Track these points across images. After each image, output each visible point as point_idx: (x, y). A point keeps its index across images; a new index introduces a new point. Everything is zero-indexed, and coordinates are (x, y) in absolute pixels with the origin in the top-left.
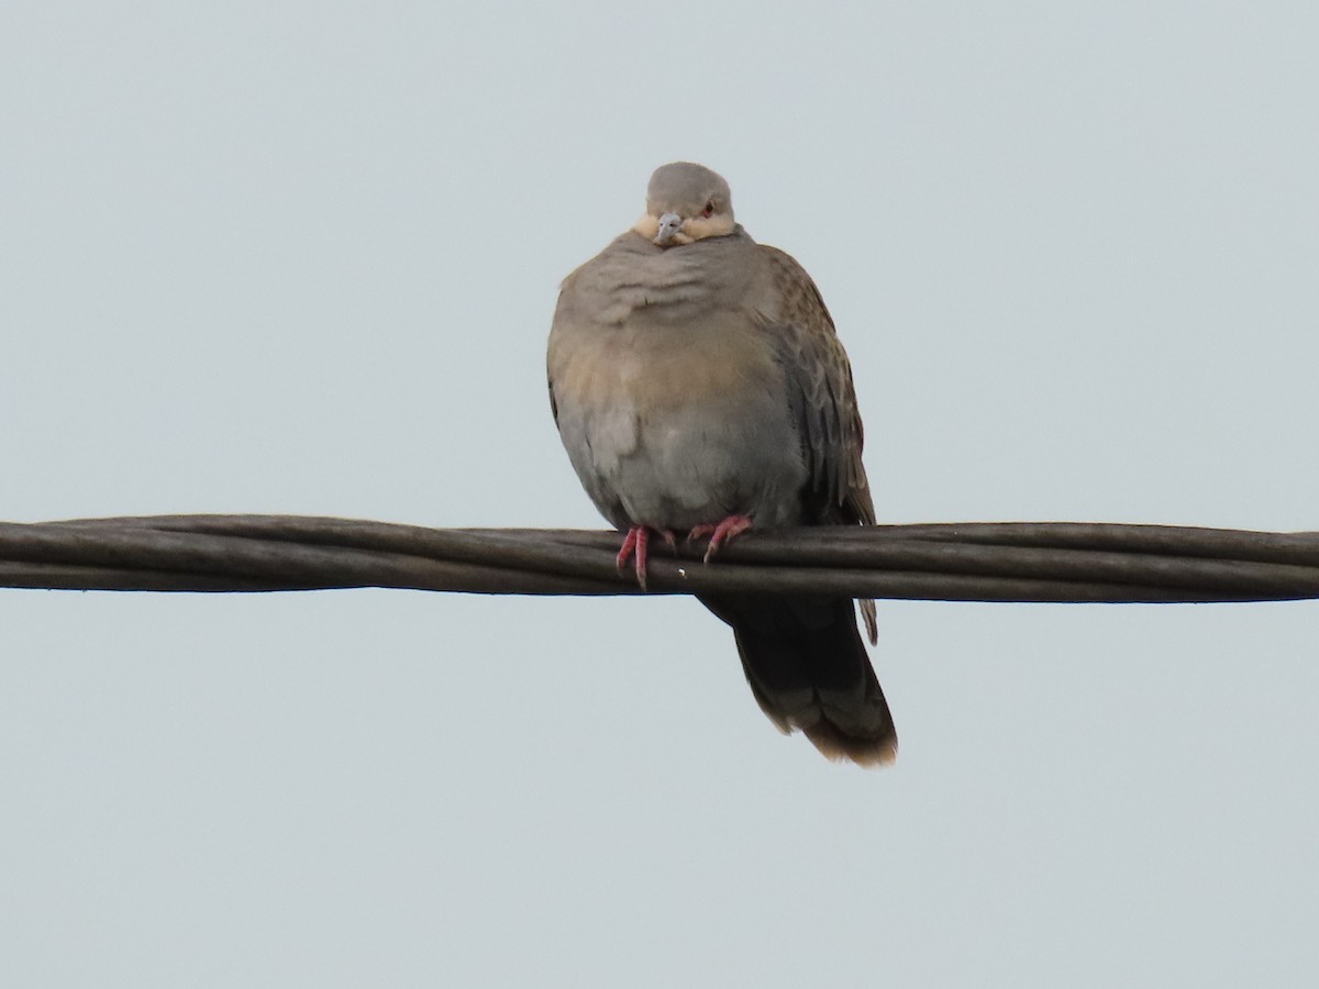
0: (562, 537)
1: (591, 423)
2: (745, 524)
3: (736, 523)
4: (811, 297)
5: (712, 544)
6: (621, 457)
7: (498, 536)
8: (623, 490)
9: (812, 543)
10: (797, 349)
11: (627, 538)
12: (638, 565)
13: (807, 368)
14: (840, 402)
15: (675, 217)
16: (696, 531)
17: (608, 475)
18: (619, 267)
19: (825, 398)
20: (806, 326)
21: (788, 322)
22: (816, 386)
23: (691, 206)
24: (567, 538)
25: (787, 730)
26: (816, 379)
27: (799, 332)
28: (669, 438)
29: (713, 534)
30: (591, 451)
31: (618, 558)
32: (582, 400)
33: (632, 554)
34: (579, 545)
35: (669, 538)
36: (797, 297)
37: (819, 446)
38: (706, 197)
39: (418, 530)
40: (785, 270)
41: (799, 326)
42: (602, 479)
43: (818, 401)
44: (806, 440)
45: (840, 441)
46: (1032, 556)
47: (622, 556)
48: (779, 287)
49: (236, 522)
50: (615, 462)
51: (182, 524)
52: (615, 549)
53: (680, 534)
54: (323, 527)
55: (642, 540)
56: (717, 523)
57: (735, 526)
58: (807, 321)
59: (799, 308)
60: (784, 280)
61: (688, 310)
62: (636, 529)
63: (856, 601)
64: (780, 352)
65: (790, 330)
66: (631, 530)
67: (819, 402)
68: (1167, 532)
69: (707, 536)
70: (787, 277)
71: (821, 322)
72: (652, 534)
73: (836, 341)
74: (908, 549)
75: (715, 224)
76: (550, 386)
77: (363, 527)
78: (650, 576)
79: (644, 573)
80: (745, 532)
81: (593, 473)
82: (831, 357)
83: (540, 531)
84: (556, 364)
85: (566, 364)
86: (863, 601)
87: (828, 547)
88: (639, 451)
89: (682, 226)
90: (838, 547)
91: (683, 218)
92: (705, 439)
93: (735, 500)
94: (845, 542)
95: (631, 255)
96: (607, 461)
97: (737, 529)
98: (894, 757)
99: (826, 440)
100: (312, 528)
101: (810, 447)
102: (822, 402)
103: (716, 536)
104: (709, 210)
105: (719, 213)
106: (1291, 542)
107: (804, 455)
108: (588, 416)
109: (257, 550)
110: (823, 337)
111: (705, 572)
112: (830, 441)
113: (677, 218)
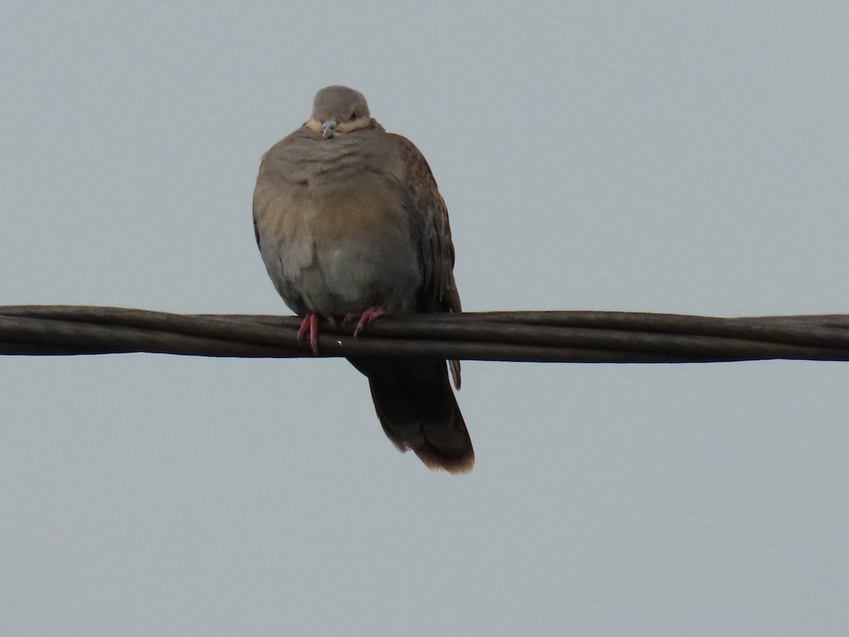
0: (263, 320)
1: (283, 247)
2: (380, 312)
3: (375, 311)
4: (424, 167)
5: (360, 325)
6: (302, 270)
7: (223, 319)
8: (303, 289)
9: (424, 324)
10: (416, 199)
11: (305, 321)
12: (312, 338)
13: (422, 212)
14: (442, 234)
15: (332, 122)
16: (349, 316)
17: (293, 281)
18: (302, 147)
19: (433, 231)
20: (421, 185)
21: (410, 182)
22: (427, 224)
23: (343, 115)
24: (265, 321)
25: (403, 449)
26: (427, 219)
27: (417, 188)
28: (335, 256)
29: (360, 318)
30: (282, 266)
31: (299, 333)
32: (277, 232)
33: (307, 332)
34: (273, 325)
35: (331, 321)
36: (415, 167)
37: (429, 263)
38: (352, 108)
39: (169, 316)
40: (408, 149)
41: (417, 185)
42: (289, 283)
43: (429, 232)
44: (421, 259)
45: (441, 259)
46: (566, 333)
47: (302, 332)
48: (404, 160)
49: (52, 310)
50: (298, 272)
51: (18, 311)
52: (297, 328)
53: (339, 319)
54: (108, 314)
55: (314, 322)
56: (363, 311)
57: (374, 313)
58: (422, 182)
59: (417, 174)
60: (406, 155)
61: (350, 171)
62: (310, 315)
63: (447, 361)
64: (405, 202)
65: (412, 188)
66: (307, 315)
67: (430, 234)
68: (652, 318)
69: (356, 320)
70: (410, 154)
71: (430, 183)
72: (321, 319)
73: (439, 195)
74: (485, 328)
75: (359, 123)
76: (255, 222)
77: (134, 313)
78: (319, 345)
79: (315, 343)
80: (381, 317)
81: (283, 280)
82: (436, 205)
83: (249, 316)
84: (260, 208)
85: (265, 209)
86: (451, 361)
87: (434, 326)
88: (315, 265)
89: (338, 128)
90: (440, 327)
91: (338, 123)
92: (358, 258)
93: (375, 296)
94: (445, 324)
95: (309, 140)
96: (292, 271)
97: (375, 315)
98: (472, 467)
99: (433, 260)
100: (102, 314)
101: (423, 263)
102: (431, 236)
103: (362, 320)
104: (354, 117)
105: (360, 117)
106: (732, 324)
107: (419, 268)
108: (281, 242)
109: (66, 328)
110: (431, 192)
111: (355, 343)
112: (436, 259)
113: (335, 123)
